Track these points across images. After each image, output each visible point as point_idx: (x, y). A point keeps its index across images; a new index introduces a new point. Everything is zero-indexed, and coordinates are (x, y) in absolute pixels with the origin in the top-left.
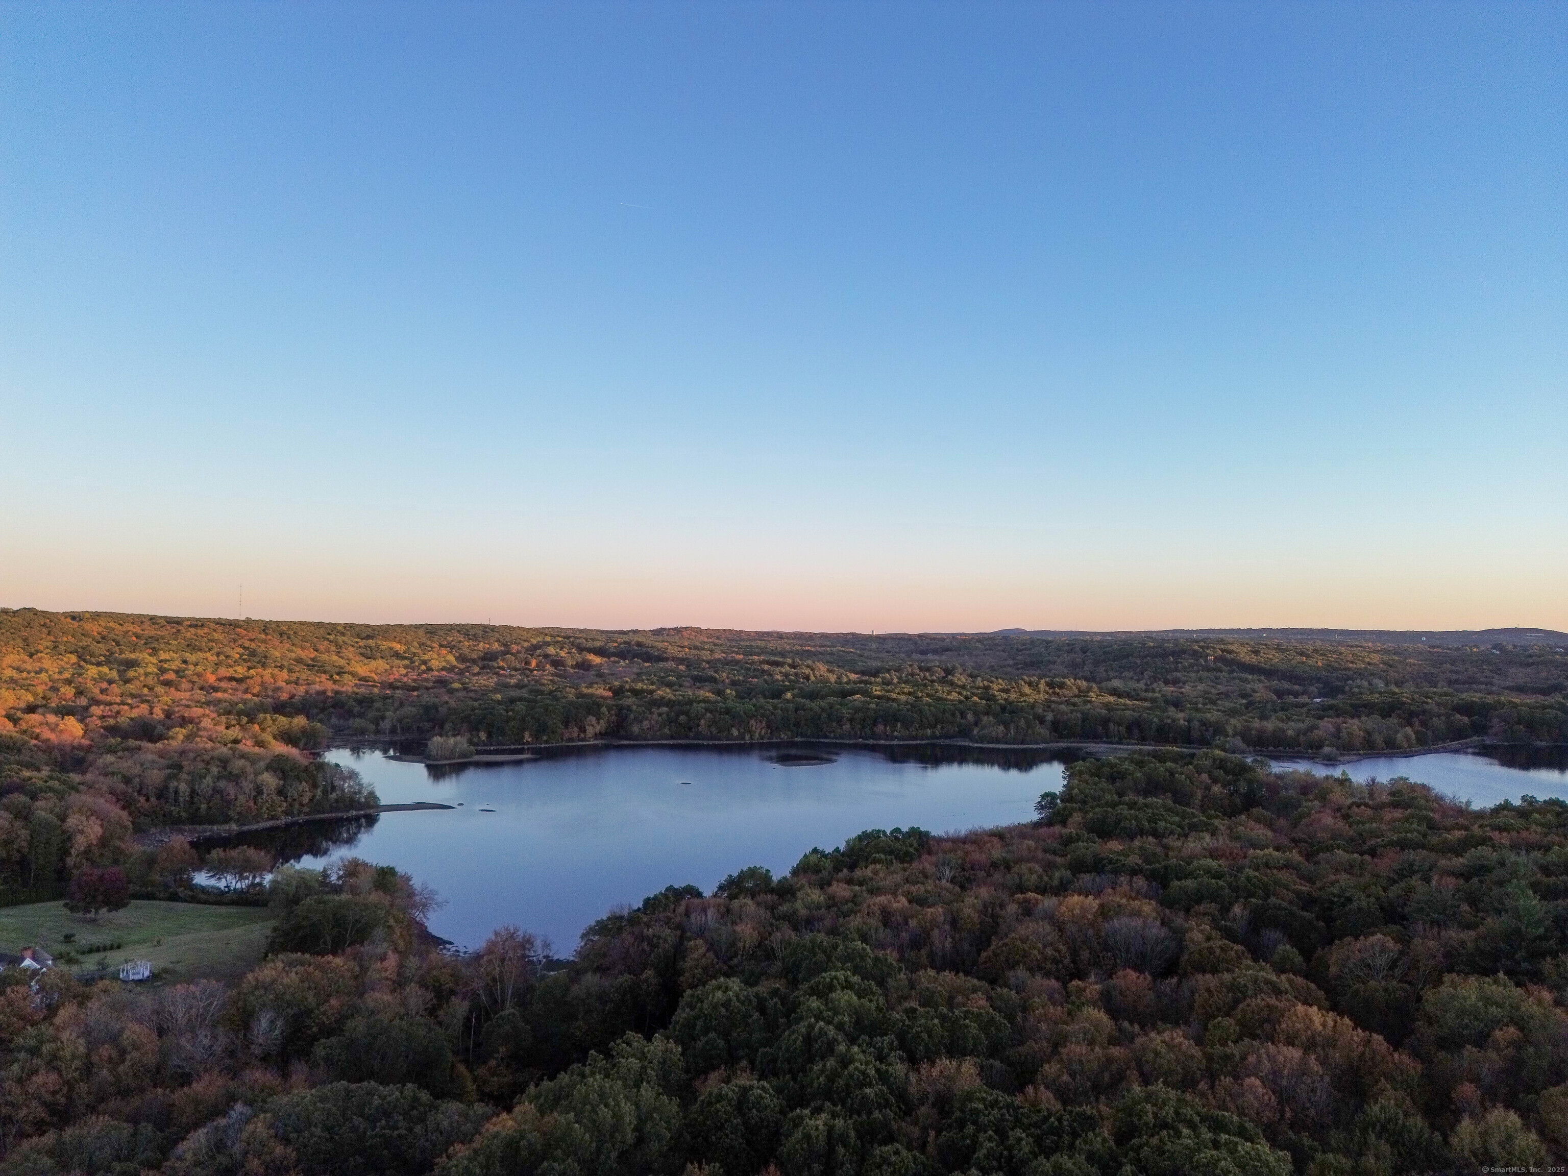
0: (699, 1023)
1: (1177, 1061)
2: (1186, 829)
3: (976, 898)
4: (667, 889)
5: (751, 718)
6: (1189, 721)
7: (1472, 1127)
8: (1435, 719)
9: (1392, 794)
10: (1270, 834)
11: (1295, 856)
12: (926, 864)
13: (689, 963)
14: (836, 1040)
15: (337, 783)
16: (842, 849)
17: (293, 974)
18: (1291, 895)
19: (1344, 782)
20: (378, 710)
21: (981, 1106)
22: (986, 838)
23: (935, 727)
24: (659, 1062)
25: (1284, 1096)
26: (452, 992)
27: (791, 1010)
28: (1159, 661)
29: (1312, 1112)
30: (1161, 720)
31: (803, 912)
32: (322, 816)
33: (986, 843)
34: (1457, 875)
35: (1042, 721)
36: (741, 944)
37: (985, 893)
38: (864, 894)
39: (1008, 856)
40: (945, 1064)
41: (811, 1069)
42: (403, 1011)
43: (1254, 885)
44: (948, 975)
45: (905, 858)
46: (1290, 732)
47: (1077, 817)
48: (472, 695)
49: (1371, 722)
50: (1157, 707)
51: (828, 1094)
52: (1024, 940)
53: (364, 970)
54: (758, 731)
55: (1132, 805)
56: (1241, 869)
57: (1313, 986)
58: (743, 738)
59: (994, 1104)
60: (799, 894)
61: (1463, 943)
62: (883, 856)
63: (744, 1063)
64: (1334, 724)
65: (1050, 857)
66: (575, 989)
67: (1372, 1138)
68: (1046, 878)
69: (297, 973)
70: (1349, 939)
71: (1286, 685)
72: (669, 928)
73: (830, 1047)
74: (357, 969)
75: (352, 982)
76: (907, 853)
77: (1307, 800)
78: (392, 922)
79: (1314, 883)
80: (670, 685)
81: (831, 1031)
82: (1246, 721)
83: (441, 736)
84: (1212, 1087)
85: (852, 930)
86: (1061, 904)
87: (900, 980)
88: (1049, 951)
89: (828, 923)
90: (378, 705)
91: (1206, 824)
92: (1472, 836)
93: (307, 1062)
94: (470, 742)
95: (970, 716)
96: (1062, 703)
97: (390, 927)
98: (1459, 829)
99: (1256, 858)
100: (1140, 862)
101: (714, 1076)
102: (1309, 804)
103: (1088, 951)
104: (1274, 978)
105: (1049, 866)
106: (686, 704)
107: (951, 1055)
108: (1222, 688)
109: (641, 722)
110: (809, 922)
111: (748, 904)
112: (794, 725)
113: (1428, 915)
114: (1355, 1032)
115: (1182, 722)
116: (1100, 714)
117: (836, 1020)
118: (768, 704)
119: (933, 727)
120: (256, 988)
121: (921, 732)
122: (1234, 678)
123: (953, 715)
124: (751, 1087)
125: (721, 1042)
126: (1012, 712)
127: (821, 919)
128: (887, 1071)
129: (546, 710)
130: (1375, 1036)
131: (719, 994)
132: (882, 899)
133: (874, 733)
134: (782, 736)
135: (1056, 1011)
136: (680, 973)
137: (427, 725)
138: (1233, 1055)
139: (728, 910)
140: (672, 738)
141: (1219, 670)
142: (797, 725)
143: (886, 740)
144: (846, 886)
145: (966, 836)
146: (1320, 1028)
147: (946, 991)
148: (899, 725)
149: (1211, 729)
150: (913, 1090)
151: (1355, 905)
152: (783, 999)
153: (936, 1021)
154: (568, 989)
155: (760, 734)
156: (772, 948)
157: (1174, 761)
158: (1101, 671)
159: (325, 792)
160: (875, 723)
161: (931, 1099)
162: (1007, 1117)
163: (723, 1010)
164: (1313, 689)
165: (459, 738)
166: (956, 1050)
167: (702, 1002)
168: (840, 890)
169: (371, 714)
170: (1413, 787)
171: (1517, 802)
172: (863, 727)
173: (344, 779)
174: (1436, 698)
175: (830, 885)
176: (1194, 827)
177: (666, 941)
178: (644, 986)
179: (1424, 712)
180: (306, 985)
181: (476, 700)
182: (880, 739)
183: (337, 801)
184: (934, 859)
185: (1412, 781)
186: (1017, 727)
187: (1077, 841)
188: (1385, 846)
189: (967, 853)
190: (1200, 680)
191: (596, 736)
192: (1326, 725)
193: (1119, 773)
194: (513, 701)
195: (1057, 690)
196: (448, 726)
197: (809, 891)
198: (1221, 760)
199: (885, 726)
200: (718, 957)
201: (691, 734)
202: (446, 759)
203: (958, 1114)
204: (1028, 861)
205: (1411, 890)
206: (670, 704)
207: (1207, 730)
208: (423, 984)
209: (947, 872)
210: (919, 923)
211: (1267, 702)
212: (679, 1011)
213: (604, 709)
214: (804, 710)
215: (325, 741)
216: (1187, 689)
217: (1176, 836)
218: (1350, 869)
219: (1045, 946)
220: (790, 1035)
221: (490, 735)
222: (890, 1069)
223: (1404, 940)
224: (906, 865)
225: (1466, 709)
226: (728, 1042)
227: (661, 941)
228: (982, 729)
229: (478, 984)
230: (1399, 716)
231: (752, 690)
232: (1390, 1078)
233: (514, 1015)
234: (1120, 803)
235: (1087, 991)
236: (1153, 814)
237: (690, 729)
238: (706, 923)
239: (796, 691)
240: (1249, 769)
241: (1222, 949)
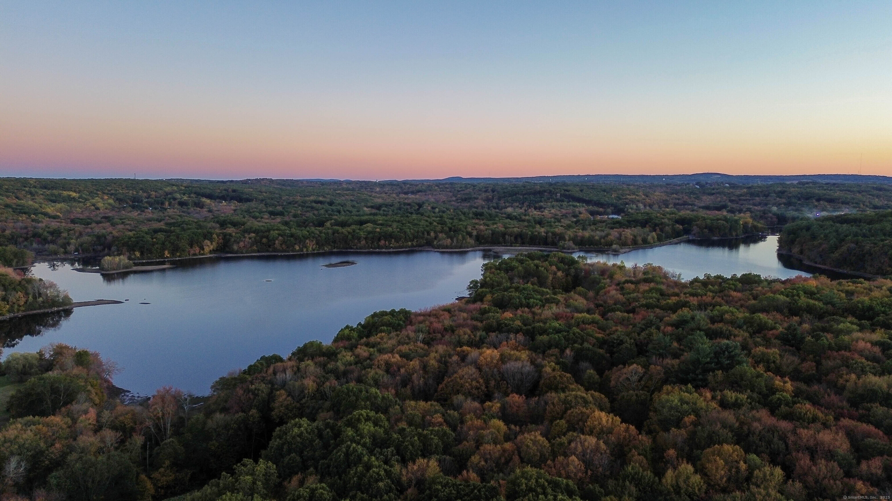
0: (285, 447)
1: (538, 450)
2: (544, 301)
3: (436, 352)
4: (262, 358)
5: (307, 239)
6: (547, 233)
7: (672, 473)
8: (667, 227)
9: (644, 273)
10: (585, 302)
11: (597, 317)
12: (410, 332)
13: (276, 404)
14: (362, 454)
15: (43, 291)
16: (363, 323)
17: (29, 431)
18: (595, 341)
19: (622, 268)
20: (65, 238)
21: (440, 487)
22: (441, 313)
23: (413, 240)
24: (263, 475)
25: (588, 463)
26: (133, 429)
27: (337, 434)
28: (532, 197)
29: (601, 469)
30: (532, 233)
31: (342, 368)
32: (35, 312)
33: (441, 315)
34: (672, 325)
35: (470, 234)
36: (306, 392)
37: (441, 348)
38: (376, 353)
39: (453, 324)
40: (421, 461)
41: (349, 472)
42: (102, 445)
43: (576, 337)
44: (422, 403)
45: (397, 328)
46: (597, 238)
47: (489, 297)
48: (128, 227)
49: (637, 230)
50: (530, 226)
51: (359, 487)
52: (462, 377)
53: (75, 421)
54: (311, 246)
55: (517, 289)
56: (570, 326)
57: (603, 396)
58: (302, 251)
59: (446, 485)
60: (339, 356)
61: (673, 366)
62: (385, 328)
63: (312, 469)
64: (618, 232)
65: (475, 323)
66: (210, 424)
67: (627, 483)
68: (473, 337)
69: (31, 430)
70: (621, 366)
71: (596, 208)
72: (264, 383)
73: (360, 458)
74: (70, 422)
75: (68, 430)
76: (399, 325)
77: (604, 279)
78: (89, 387)
79: (605, 331)
80: (255, 218)
81: (360, 448)
82: (576, 232)
83: (110, 256)
84: (553, 460)
85: (369, 378)
86: (481, 354)
87: (397, 409)
88: (474, 383)
89: (356, 374)
90: (65, 235)
91: (554, 299)
92: (681, 301)
93: (44, 488)
94: (130, 259)
95: (432, 234)
96: (481, 225)
97: (88, 391)
98: (674, 296)
99: (578, 318)
100: (520, 324)
101: (295, 480)
102: (605, 281)
103: (494, 381)
104: (584, 395)
105: (475, 329)
106: (266, 232)
107: (424, 456)
108: (564, 211)
109: (238, 243)
110: (345, 374)
111: (309, 365)
112: (332, 242)
113: (658, 350)
114: (621, 425)
115: (543, 234)
116: (501, 231)
117: (362, 442)
118: (316, 230)
119: (412, 241)
120: (5, 442)
121: (405, 244)
122: (570, 205)
123: (423, 233)
124: (316, 489)
125: (298, 459)
126: (455, 231)
127: (352, 372)
128: (391, 470)
129: (178, 237)
130: (631, 426)
131: (296, 430)
132: (386, 357)
133: (379, 245)
134: (326, 249)
135: (478, 423)
136: (272, 409)
137: (99, 248)
138: (564, 443)
139: (298, 369)
140: (259, 252)
141: (563, 201)
142: (334, 242)
143: (386, 249)
144: (365, 348)
145: (431, 312)
146: (605, 424)
147: (421, 413)
148: (393, 240)
149: (558, 237)
150: (404, 478)
151: (624, 346)
152: (332, 428)
153: (416, 438)
154: (205, 423)
155: (312, 248)
156: (324, 391)
157: (539, 259)
158: (502, 203)
159: (35, 297)
160: (379, 240)
161: (414, 482)
162: (453, 492)
163: (298, 439)
164: (609, 210)
165: (122, 257)
166: (426, 453)
167: (286, 434)
168: (362, 351)
169: (60, 241)
170: (654, 269)
171: (702, 277)
172: (373, 242)
173: (47, 288)
174: (668, 216)
175: (356, 348)
176: (548, 301)
177: (263, 392)
178: (251, 419)
179: (662, 223)
180: (38, 437)
181: (131, 231)
182: (382, 248)
183: (43, 302)
184: (414, 328)
185: (654, 265)
186: (457, 240)
187: (489, 312)
188: (639, 307)
189: (431, 323)
190: (553, 207)
191: (211, 252)
192: (614, 233)
193: (510, 267)
194: (156, 231)
195: (479, 217)
196: (113, 248)
197: (345, 354)
198: (562, 258)
199: (385, 241)
200: (293, 399)
201: (271, 249)
202: (114, 270)
203: (428, 492)
204: (463, 326)
205: (651, 334)
206: (256, 232)
207: (555, 238)
208: (114, 428)
209: (421, 336)
210: (406, 371)
211: (586, 220)
212: (273, 440)
213: (215, 236)
214: (338, 234)
215: (30, 260)
216: (546, 212)
217: (539, 306)
218: (622, 322)
219: (472, 381)
220: (337, 453)
221: (142, 253)
222: (392, 469)
223: (646, 366)
224: (398, 332)
225: (682, 221)
226: (302, 457)
227: (260, 392)
228: (439, 241)
229: (149, 423)
230: (650, 226)
231: (306, 220)
232: (636, 448)
233: (173, 442)
234: (510, 288)
235: (494, 408)
236: (527, 294)
237: (269, 246)
238: (286, 378)
239: (333, 221)
240: (577, 262)
241: (560, 376)
